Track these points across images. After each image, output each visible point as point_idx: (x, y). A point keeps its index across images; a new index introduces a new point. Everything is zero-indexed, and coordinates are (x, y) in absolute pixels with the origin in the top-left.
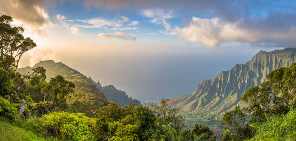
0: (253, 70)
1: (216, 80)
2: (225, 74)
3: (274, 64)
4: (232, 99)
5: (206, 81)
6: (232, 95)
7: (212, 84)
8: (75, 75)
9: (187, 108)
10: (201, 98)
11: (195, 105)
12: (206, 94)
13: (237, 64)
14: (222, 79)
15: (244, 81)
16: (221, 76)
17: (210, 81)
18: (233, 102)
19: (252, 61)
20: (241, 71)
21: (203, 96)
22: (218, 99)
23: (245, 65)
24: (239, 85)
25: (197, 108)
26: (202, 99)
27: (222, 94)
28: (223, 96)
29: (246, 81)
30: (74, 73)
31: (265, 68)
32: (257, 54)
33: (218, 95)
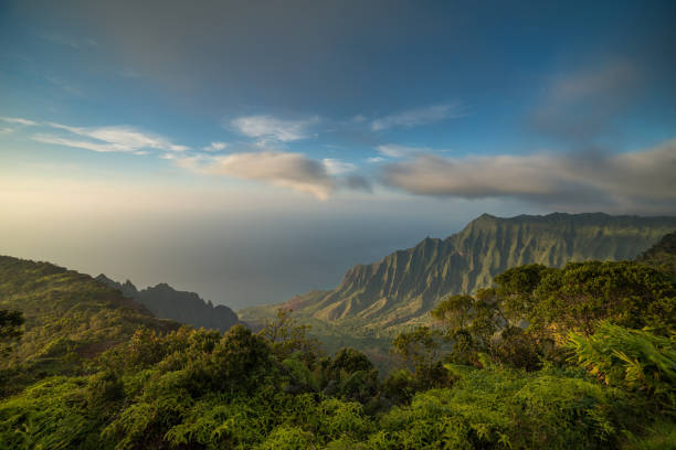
0: (461, 254)
1: (383, 266)
2: (402, 255)
3: (513, 247)
4: (411, 305)
5: (362, 267)
6: (412, 297)
7: (374, 273)
8: (46, 278)
9: (324, 315)
10: (350, 298)
11: (339, 311)
12: (362, 291)
13: (428, 239)
14: (395, 266)
15: (440, 274)
16: (393, 260)
17: (369, 268)
18: (413, 311)
19: (462, 234)
20: (435, 254)
21: (355, 294)
22: (384, 301)
23: (446, 241)
24: (429, 279)
25: (344, 314)
26: (354, 299)
27: (393, 293)
28: (394, 297)
29: (444, 275)
30: (45, 273)
31: (489, 253)
32: (474, 222)
33: (385, 294)
